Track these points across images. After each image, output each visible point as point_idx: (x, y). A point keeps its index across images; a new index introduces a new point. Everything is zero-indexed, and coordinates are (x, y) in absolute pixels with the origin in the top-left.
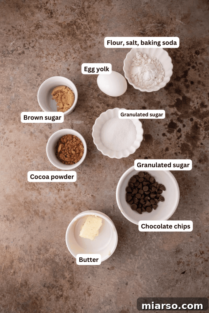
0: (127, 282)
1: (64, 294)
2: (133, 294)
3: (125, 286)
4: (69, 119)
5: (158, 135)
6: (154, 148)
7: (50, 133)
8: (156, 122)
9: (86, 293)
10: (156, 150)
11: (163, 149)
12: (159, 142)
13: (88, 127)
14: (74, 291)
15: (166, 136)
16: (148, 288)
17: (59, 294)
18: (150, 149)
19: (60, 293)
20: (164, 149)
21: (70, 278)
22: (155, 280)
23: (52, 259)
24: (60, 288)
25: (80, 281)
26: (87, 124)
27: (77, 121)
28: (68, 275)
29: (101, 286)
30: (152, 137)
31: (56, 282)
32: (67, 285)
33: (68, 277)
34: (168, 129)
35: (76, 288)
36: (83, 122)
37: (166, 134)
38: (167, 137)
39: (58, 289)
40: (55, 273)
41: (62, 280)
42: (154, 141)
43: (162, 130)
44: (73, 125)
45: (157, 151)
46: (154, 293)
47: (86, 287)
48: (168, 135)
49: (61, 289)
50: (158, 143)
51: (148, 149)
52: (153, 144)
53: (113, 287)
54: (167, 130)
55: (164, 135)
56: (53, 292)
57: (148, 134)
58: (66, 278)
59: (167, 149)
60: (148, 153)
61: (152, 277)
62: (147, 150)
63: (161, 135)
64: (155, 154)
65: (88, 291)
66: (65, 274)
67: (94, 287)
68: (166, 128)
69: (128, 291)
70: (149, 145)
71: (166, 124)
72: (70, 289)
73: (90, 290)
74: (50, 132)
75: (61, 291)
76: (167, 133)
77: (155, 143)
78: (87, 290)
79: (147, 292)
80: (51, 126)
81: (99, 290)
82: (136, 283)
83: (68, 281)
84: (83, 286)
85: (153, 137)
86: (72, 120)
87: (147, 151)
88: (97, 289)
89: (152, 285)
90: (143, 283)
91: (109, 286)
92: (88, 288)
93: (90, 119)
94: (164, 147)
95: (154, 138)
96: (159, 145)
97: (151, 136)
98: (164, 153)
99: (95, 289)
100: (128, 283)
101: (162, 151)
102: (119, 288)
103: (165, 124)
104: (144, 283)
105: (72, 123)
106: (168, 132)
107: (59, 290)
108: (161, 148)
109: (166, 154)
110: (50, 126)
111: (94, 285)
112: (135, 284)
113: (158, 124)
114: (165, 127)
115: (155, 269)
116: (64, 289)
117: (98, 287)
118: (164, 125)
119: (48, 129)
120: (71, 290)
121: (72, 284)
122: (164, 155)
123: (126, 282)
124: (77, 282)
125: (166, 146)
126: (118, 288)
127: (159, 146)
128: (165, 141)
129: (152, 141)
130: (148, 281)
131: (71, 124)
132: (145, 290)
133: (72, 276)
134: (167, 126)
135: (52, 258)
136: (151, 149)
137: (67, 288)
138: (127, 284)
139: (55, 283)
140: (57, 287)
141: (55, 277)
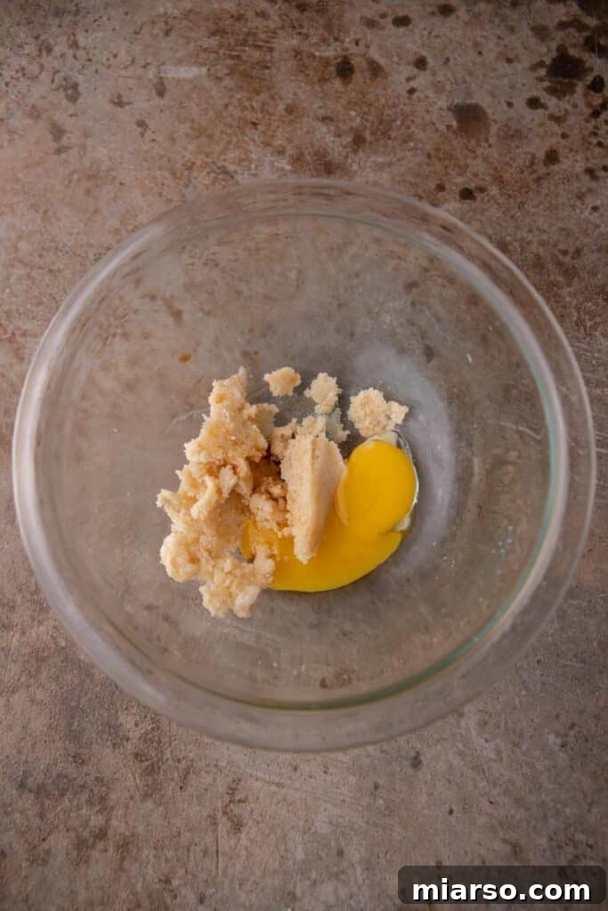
0: (418, 753)
1: (114, 823)
2: (451, 812)
3: (410, 771)
4: (148, 64)
5: (510, 105)
6: (496, 156)
7: (71, 116)
8: (497, 58)
9: (219, 815)
10: (507, 164)
11: (533, 156)
12: (518, 131)
13: (225, 87)
14: (161, 808)
15: (544, 107)
16: (520, 783)
17: (92, 823)
18: (479, 160)
19: (97, 821)
20: (541, 155)
21: (145, 741)
22: (552, 738)
23: (64, 648)
24: (96, 791)
25: (191, 755)
26: (219, 79)
27: (182, 69)
28: (136, 725)
29: (290, 778)
30: (485, 113)
31: (79, 760)
32: (129, 779)
33: (135, 734)
34: (550, 81)
35: (170, 789)
36: (204, 70)
37: (542, 101)
38: (547, 113)
39: (84, 796)
40: (73, 717)
41: (108, 751)
42: (494, 129)
43: (524, 85)
44: (162, 84)
45: (511, 167)
46: (552, 804)
47: (221, 786)
48: (552, 102)
49: (103, 799)
50: (512, 136)
51: (475, 158)
52: (492, 140)
53: (352, 779)
54: (546, 84)
55: (534, 103)
56: (61, 815)
57: (469, 101)
58: (128, 740)
59: (552, 157)
60: (476, 175)
61: (536, 720)
62: (469, 161)
63: (520, 104)
64: (501, 177)
65: (232, 806)
66: (122, 719)
67: (258, 785)
68: (540, 79)
69: (423, 799)
70: (473, 142)
71: (541, 64)
72: (146, 796)
73: (240, 801)
74: (70, 112)
75: (100, 811)
76: (547, 96)
77: (502, 134)
78: (227, 798)
79: (519, 802)
80: (78, 93)
81: (285, 800)
82: (461, 754)
83: (136, 755)
84: (208, 780)
85: (489, 111)
86: (158, 67)
87: (467, 166)
88: (275, 793)
89: (539, 766)
90: (492, 755)
91: (329, 778)
92: (232, 791)
93: (232, 57)
94: (539, 148)
95: (492, 117)
96: (517, 143)
97: (482, 109)
98: (542, 170)
99: (262, 795)
100: (422, 758)
101: (532, 163)
102: (381, 782)
103: (534, 62)
104: (499, 752)
105: (161, 78)
106: (552, 91)
107: (90, 802)
108: (526, 154)
109: (548, 174)
110: (70, 92)
111: (260, 774)
112: (456, 761)
113: (506, 65)
114: (537, 74)
115: (543, 684)
116: (113, 796)
117: (279, 785)
118: (534, 67)
119: (65, 102)
120: (149, 804)
121: (151, 771)
122: (539, 180)
123: (413, 753)
124: (179, 761)
125: (548, 144)
126: (376, 787)
127: (517, 147)
128: (541, 125)
129: (488, 129)
130: (516, 745)
131: (156, 81)
132: (506, 793)
133: (153, 729)
134: (542, 72)
135: (63, 644)
136: (486, 159)
137: (127, 795)
138: (416, 762)
139: (71, 770)
140: (83, 787)
141: (74, 736)
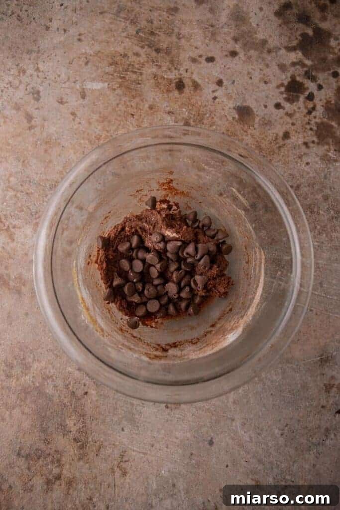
0: (212, 438)
1: (65, 472)
2: (227, 466)
3: (208, 446)
4: (77, 81)
5: (266, 107)
6: (258, 134)
7: (36, 109)
8: (260, 81)
9: (116, 468)
10: (263, 139)
11: (277, 135)
12: (270, 121)
13: (117, 95)
14: (87, 465)
15: (284, 108)
16: (261, 452)
17: (53, 472)
18: (249, 136)
19: (56, 471)
20: (281, 134)
21: (79, 432)
22: (276, 431)
23: (38, 387)
24: (55, 457)
25: (102, 439)
26: (114, 90)
27: (94, 84)
28: (75, 425)
29: (150, 450)
30: (252, 111)
31: (47, 442)
32: (71, 451)
33: (74, 429)
34: (286, 94)
35: (91, 455)
36: (106, 84)
37: (282, 105)
38: (285, 111)
39: (49, 459)
40: (43, 421)
41: (60, 437)
42: (257, 120)
43: (273, 96)
44: (84, 92)
45: (265, 140)
46: (275, 462)
47: (117, 454)
48: (287, 105)
49: (59, 461)
50: (266, 124)
51: (247, 135)
52: (256, 126)
53: (180, 451)
54: (285, 96)
55: (278, 106)
56: (38, 468)
57: (245, 104)
58: (70, 432)
59: (286, 135)
60: (247, 144)
61: (270, 423)
62: (244, 137)
63: (271, 108)
64: (260, 146)
65: (122, 464)
66: (67, 422)
67: (134, 453)
68: (282, 93)
69: (214, 460)
70: (246, 127)
71: (282, 85)
72: (80, 459)
73: (126, 461)
74: (36, 107)
75: (57, 466)
76: (285, 103)
77: (261, 122)
78: (119, 460)
79: (260, 461)
80: (40, 97)
81: (148, 460)
82: (233, 439)
83: (75, 440)
84: (109, 451)
85: (255, 110)
86: (82, 82)
87: (243, 139)
88: (142, 457)
89: (270, 445)
90: (248, 439)
91: (168, 450)
92: (122, 456)
93: (121, 78)
94: (280, 130)
95: (256, 113)
96: (268, 127)
97: (251, 109)
98: (281, 142)
99: (136, 458)
100: (214, 441)
101: (276, 139)
102: (193, 452)
103: (278, 84)
104: (251, 438)
105: (84, 89)
106: (287, 100)
107: (52, 462)
108: (274, 133)
109: (284, 145)
110: (35, 95)
111: (135, 449)
112: (230, 442)
113: (264, 84)
114: (280, 90)
115: (274, 405)
116: (63, 459)
117: (145, 454)
118: (278, 87)
119: (33, 101)
120: (81, 463)
121: (82, 447)
122: (280, 147)
123: (209, 439)
124: (96, 442)
125: (284, 128)
126: (192, 454)
127: (269, 130)
128: (281, 118)
129: (254, 119)
130: (260, 434)
131: (80, 90)
132: (254, 457)
133: (83, 427)
134: (283, 89)
135: (38, 385)
136: (252, 136)
137: (71, 458)
138: (211, 443)
139: (43, 446)
140: (49, 454)
141: (44, 430)
